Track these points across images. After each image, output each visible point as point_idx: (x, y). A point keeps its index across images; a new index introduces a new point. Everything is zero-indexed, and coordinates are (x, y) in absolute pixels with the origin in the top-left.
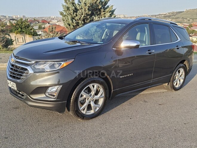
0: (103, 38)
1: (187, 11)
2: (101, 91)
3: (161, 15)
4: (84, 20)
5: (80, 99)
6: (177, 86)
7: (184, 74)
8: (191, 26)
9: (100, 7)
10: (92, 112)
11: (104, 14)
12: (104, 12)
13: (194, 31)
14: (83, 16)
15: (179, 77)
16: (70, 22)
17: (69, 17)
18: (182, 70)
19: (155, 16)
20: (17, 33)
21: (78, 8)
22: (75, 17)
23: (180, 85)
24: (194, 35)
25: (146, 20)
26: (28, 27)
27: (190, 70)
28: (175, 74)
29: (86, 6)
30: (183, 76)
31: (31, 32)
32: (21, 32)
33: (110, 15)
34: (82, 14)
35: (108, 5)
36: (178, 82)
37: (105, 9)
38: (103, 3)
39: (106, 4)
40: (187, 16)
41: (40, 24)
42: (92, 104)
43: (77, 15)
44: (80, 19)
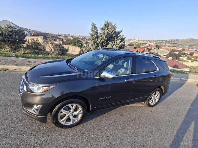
0: (103, 61)
1: (182, 40)
2: (80, 108)
3: (164, 41)
4: (102, 43)
5: (60, 114)
6: (152, 104)
7: (159, 95)
8: (183, 50)
9: (114, 36)
10: (71, 123)
11: (117, 40)
12: (117, 39)
13: (185, 53)
14: (101, 41)
15: (155, 97)
16: (93, 44)
17: (92, 41)
18: (158, 93)
19: (160, 41)
20: (72, 45)
21: (99, 36)
22: (97, 41)
23: (155, 103)
24: (184, 56)
25: (131, 55)
26: (79, 42)
27: (165, 92)
28: (151, 96)
29: (104, 34)
30: (158, 97)
31: (80, 45)
32: (75, 45)
33: (120, 41)
34: (101, 40)
35: (120, 34)
36: (154, 101)
37: (118, 37)
38: (116, 33)
39: (119, 34)
40: (182, 43)
41: (87, 40)
42: (72, 118)
43: (98, 40)
44: (99, 43)
